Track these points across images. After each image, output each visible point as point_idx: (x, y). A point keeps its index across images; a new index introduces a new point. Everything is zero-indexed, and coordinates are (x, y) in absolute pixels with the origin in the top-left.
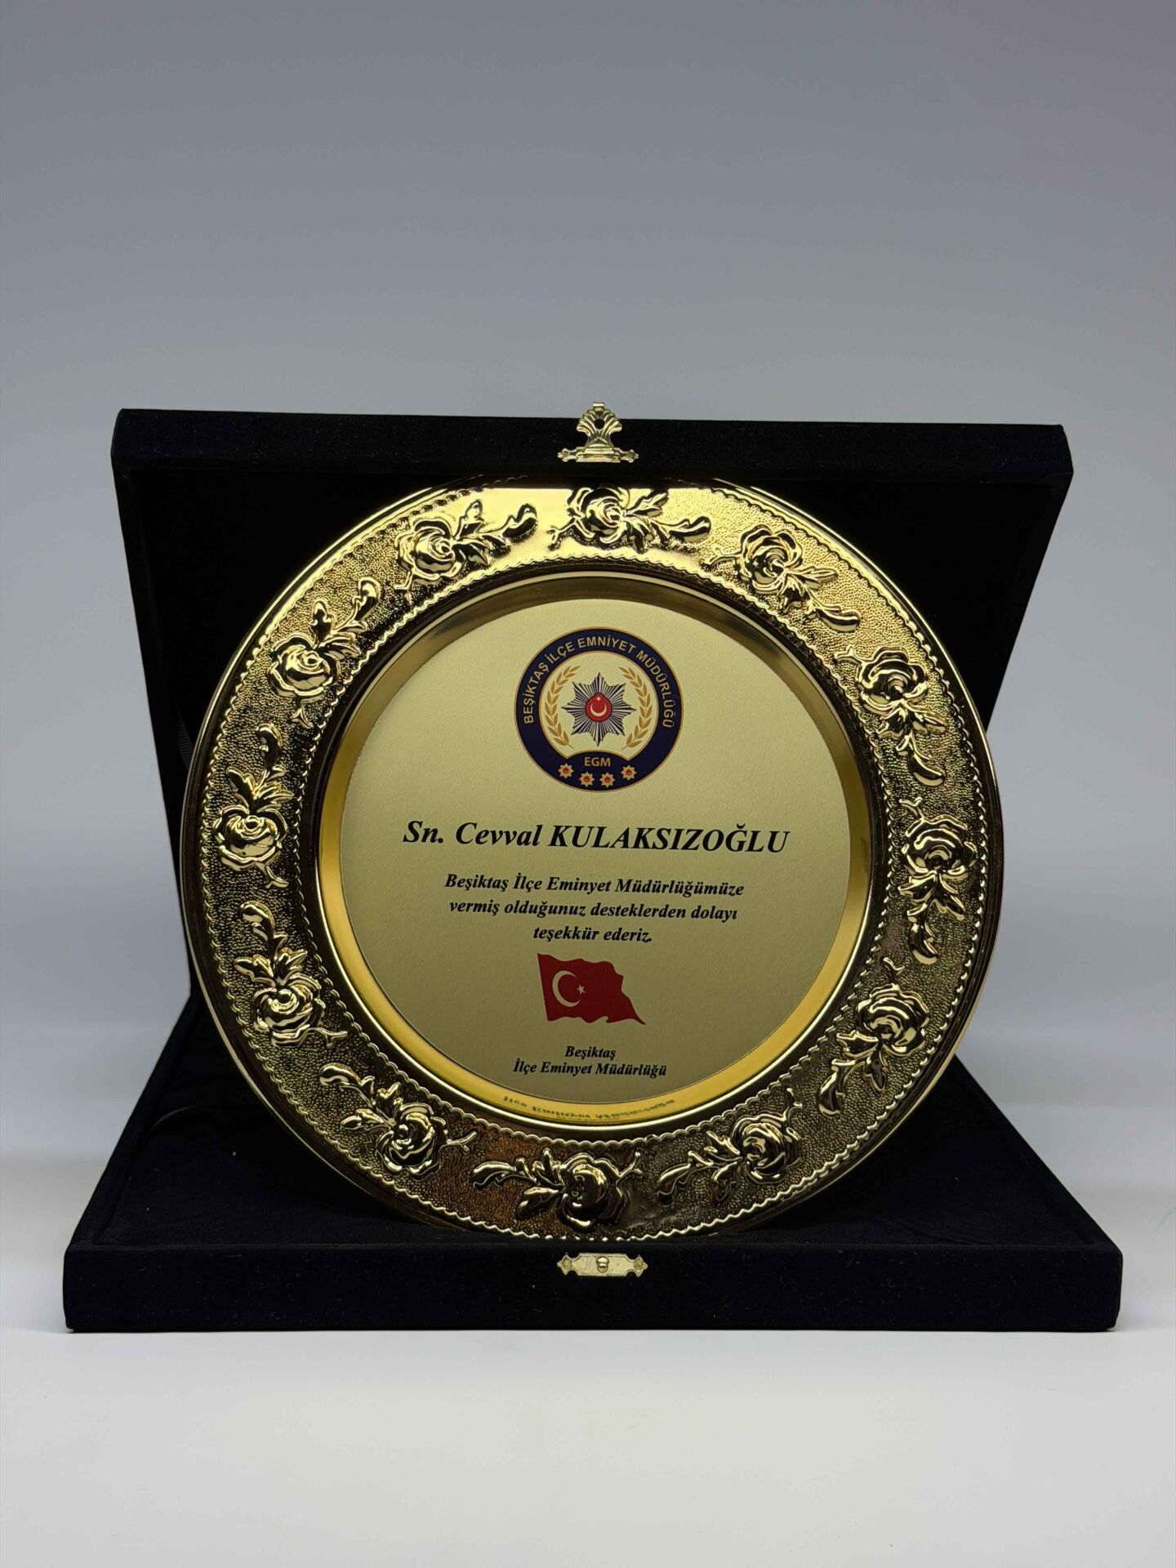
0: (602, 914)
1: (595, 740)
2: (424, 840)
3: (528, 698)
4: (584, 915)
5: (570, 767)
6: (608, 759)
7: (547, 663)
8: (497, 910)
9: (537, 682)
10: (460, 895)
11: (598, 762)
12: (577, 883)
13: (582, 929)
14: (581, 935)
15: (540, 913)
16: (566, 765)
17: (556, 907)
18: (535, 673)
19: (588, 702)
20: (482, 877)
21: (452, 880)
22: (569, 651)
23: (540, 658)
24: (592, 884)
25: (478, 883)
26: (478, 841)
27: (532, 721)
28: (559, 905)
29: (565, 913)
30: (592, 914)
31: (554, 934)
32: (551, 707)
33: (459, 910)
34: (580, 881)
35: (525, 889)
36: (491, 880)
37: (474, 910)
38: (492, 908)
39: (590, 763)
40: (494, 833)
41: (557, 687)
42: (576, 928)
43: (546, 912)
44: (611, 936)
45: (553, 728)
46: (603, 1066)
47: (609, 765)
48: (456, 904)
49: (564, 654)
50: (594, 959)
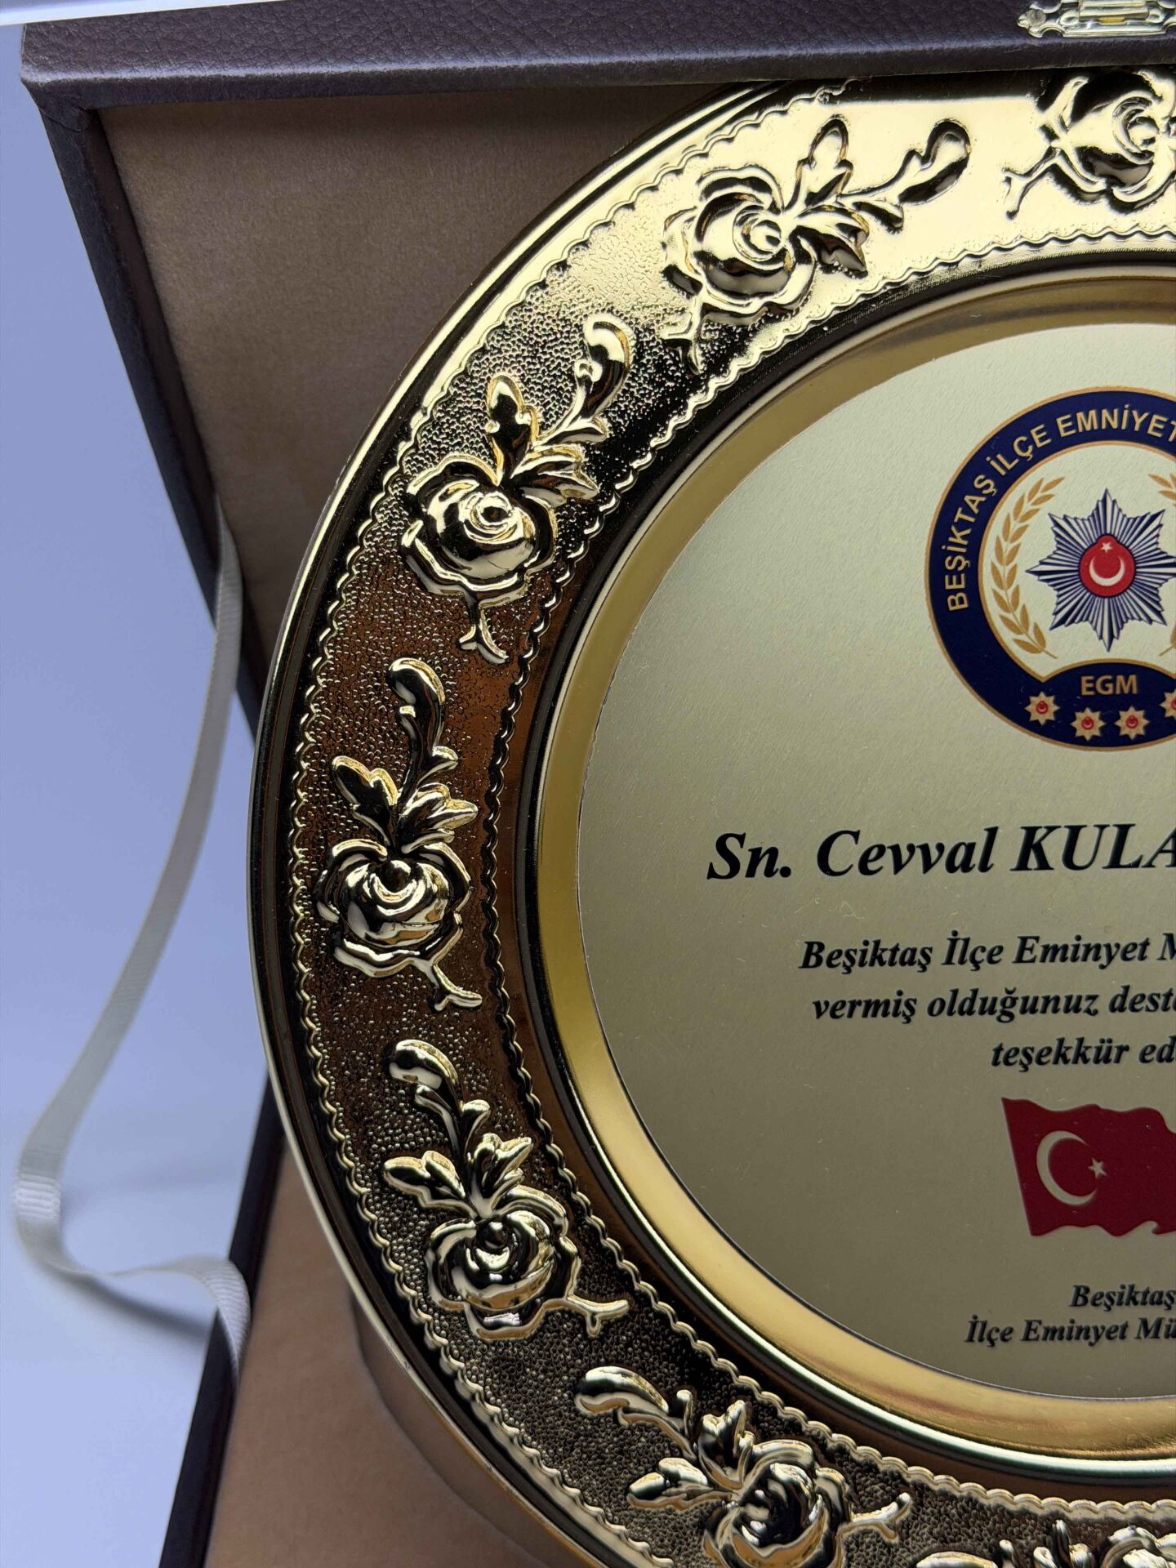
0: (1133, 1010)
1: (1101, 637)
2: (751, 873)
3: (955, 554)
4: (1096, 1012)
5: (1050, 700)
6: (1133, 678)
7: (991, 473)
8: (912, 1011)
9: (972, 520)
10: (831, 984)
11: (1110, 686)
12: (1077, 947)
13: (1092, 1041)
14: (1091, 1054)
15: (1004, 1013)
16: (1042, 696)
17: (1036, 999)
18: (967, 498)
19: (1084, 556)
20: (877, 943)
21: (814, 954)
22: (1039, 445)
23: (977, 464)
24: (1108, 947)
25: (868, 958)
26: (864, 869)
27: (965, 605)
28: (1041, 995)
29: (1055, 1010)
30: (1113, 1009)
31: (1034, 1055)
32: (1004, 571)
33: (833, 1015)
34: (1082, 942)
35: (969, 965)
36: (895, 950)
37: (865, 1015)
38: (903, 1008)
39: (1094, 689)
40: (896, 849)
41: (1015, 526)
42: (1081, 1041)
43: (1016, 1010)
44: (1154, 1055)
45: (1010, 616)
46: (1151, 1323)
47: (1135, 691)
48: (827, 1003)
49: (1028, 454)
50: (1122, 1104)
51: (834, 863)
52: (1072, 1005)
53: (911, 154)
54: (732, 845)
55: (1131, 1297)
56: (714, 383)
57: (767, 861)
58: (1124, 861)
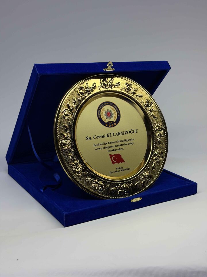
51: (95, 138)
52: (112, 147)
53: (92, 85)
54: (87, 137)
55: (120, 168)
56: (82, 102)
57: (90, 138)
58: (114, 135)
